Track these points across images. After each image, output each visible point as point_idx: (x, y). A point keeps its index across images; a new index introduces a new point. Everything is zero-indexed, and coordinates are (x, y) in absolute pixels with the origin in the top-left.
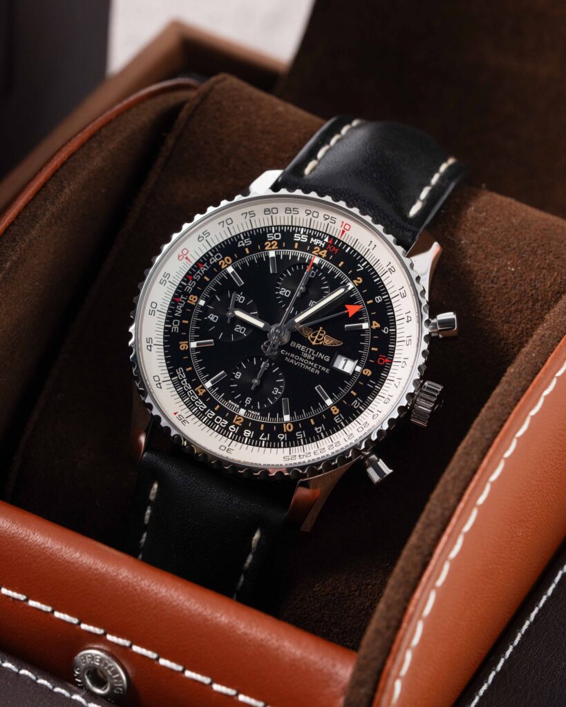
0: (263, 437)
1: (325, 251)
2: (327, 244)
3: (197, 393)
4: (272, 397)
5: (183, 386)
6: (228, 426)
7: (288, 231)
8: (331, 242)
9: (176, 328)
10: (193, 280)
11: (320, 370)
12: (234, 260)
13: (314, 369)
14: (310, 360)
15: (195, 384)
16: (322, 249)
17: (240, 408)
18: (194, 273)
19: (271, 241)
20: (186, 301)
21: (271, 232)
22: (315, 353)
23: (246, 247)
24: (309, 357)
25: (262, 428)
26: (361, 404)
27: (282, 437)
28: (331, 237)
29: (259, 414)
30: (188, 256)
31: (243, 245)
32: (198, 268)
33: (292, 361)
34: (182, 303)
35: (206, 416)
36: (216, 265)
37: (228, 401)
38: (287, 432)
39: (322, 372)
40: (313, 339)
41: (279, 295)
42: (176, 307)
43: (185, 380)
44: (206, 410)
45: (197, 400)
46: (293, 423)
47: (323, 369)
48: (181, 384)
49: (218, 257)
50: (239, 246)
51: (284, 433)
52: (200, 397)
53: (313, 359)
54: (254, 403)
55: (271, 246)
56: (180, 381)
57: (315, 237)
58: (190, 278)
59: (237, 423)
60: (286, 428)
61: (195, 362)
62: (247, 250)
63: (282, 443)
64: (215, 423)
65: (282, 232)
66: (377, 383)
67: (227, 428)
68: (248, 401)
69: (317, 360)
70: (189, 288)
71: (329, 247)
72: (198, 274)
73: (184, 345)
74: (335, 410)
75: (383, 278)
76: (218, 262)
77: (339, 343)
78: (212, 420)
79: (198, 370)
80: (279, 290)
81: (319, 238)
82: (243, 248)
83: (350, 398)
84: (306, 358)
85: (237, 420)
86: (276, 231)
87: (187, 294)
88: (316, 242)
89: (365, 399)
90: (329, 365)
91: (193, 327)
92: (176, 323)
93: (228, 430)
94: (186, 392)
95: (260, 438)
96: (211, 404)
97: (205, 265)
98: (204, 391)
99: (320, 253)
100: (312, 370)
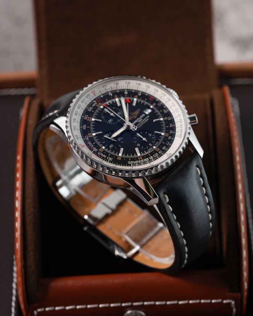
0: (168, 144)
1: (99, 103)
2: (97, 102)
3: (141, 159)
4: (152, 137)
5: (136, 163)
6: (158, 153)
7: (86, 112)
8: (96, 101)
9: (111, 159)
10: (93, 148)
11: (147, 118)
12: (90, 132)
13: (146, 120)
14: (142, 120)
15: (137, 159)
16: (98, 104)
17: (153, 148)
18: (90, 147)
19: (88, 119)
20: (101, 152)
21: (84, 118)
22: (140, 118)
23: (86, 127)
24: (140, 120)
25: (164, 143)
26: (166, 110)
27: (170, 138)
28: (94, 100)
29: (157, 142)
30: (83, 145)
31: (85, 128)
32: (89, 145)
33: (140, 126)
34: (101, 154)
35: (151, 159)
36: (90, 139)
37: (148, 151)
38: (169, 136)
39: (148, 118)
40: (134, 117)
41: (111, 123)
42: (102, 156)
43: (134, 162)
44: (149, 159)
45: (144, 160)
46: (165, 133)
47: (147, 117)
48: (135, 164)
49: (87, 137)
50: (85, 129)
51: (168, 137)
52: (143, 159)
53: (142, 119)
54: (152, 143)
55: (90, 119)
56: (133, 164)
57: (92, 105)
58: (91, 148)
59: (158, 150)
60: (167, 136)
61: (128, 156)
62: (88, 127)
63: (172, 138)
64: (156, 157)
65: (85, 114)
66: (160, 103)
67: (159, 154)
68: (150, 145)
69: (143, 118)
70: (96, 150)
71: (98, 101)
72: (91, 145)
73: (119, 158)
74: (166, 118)
75: (118, 89)
76: (89, 137)
77: (139, 110)
78: (154, 158)
79: (132, 156)
80: (109, 122)
81: (93, 104)
82: (86, 128)
83: (162, 113)
84: (141, 122)
85: (157, 150)
86: (84, 116)
87: (98, 152)
88: (94, 105)
89: (164, 108)
90: (146, 115)
91: (113, 153)
92: (109, 158)
93: (160, 154)
94: (139, 163)
95: (168, 145)
96: (147, 156)
97: (88, 142)
98: (141, 157)
99: (99, 105)
100: (146, 121)
